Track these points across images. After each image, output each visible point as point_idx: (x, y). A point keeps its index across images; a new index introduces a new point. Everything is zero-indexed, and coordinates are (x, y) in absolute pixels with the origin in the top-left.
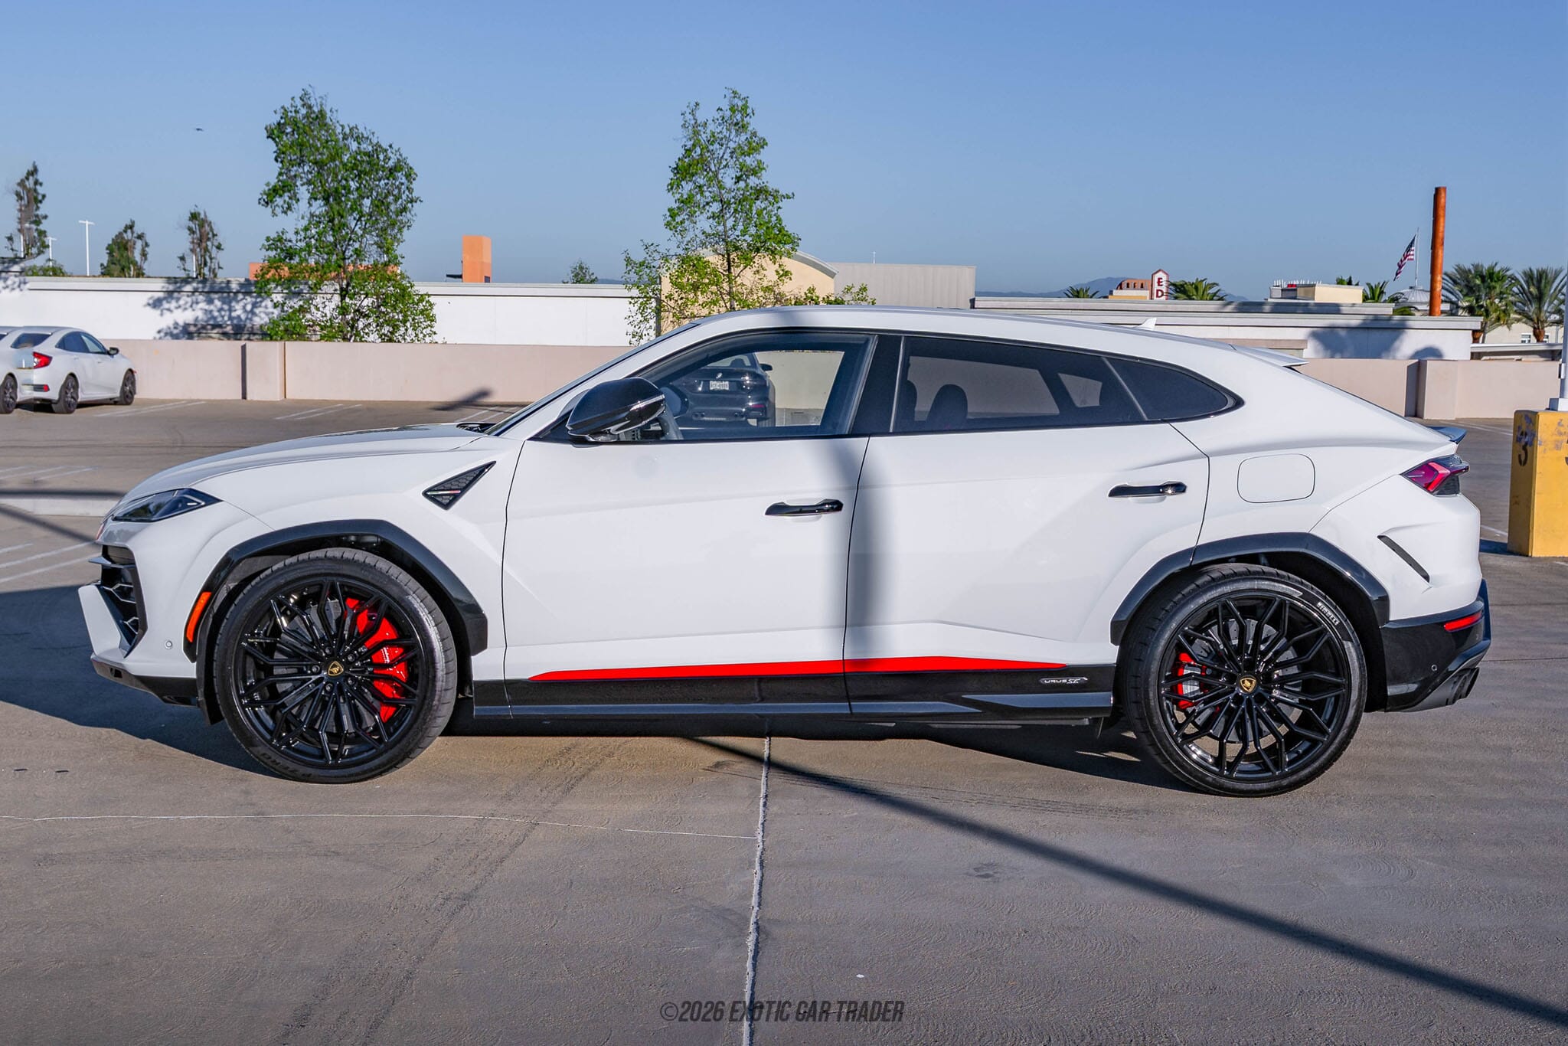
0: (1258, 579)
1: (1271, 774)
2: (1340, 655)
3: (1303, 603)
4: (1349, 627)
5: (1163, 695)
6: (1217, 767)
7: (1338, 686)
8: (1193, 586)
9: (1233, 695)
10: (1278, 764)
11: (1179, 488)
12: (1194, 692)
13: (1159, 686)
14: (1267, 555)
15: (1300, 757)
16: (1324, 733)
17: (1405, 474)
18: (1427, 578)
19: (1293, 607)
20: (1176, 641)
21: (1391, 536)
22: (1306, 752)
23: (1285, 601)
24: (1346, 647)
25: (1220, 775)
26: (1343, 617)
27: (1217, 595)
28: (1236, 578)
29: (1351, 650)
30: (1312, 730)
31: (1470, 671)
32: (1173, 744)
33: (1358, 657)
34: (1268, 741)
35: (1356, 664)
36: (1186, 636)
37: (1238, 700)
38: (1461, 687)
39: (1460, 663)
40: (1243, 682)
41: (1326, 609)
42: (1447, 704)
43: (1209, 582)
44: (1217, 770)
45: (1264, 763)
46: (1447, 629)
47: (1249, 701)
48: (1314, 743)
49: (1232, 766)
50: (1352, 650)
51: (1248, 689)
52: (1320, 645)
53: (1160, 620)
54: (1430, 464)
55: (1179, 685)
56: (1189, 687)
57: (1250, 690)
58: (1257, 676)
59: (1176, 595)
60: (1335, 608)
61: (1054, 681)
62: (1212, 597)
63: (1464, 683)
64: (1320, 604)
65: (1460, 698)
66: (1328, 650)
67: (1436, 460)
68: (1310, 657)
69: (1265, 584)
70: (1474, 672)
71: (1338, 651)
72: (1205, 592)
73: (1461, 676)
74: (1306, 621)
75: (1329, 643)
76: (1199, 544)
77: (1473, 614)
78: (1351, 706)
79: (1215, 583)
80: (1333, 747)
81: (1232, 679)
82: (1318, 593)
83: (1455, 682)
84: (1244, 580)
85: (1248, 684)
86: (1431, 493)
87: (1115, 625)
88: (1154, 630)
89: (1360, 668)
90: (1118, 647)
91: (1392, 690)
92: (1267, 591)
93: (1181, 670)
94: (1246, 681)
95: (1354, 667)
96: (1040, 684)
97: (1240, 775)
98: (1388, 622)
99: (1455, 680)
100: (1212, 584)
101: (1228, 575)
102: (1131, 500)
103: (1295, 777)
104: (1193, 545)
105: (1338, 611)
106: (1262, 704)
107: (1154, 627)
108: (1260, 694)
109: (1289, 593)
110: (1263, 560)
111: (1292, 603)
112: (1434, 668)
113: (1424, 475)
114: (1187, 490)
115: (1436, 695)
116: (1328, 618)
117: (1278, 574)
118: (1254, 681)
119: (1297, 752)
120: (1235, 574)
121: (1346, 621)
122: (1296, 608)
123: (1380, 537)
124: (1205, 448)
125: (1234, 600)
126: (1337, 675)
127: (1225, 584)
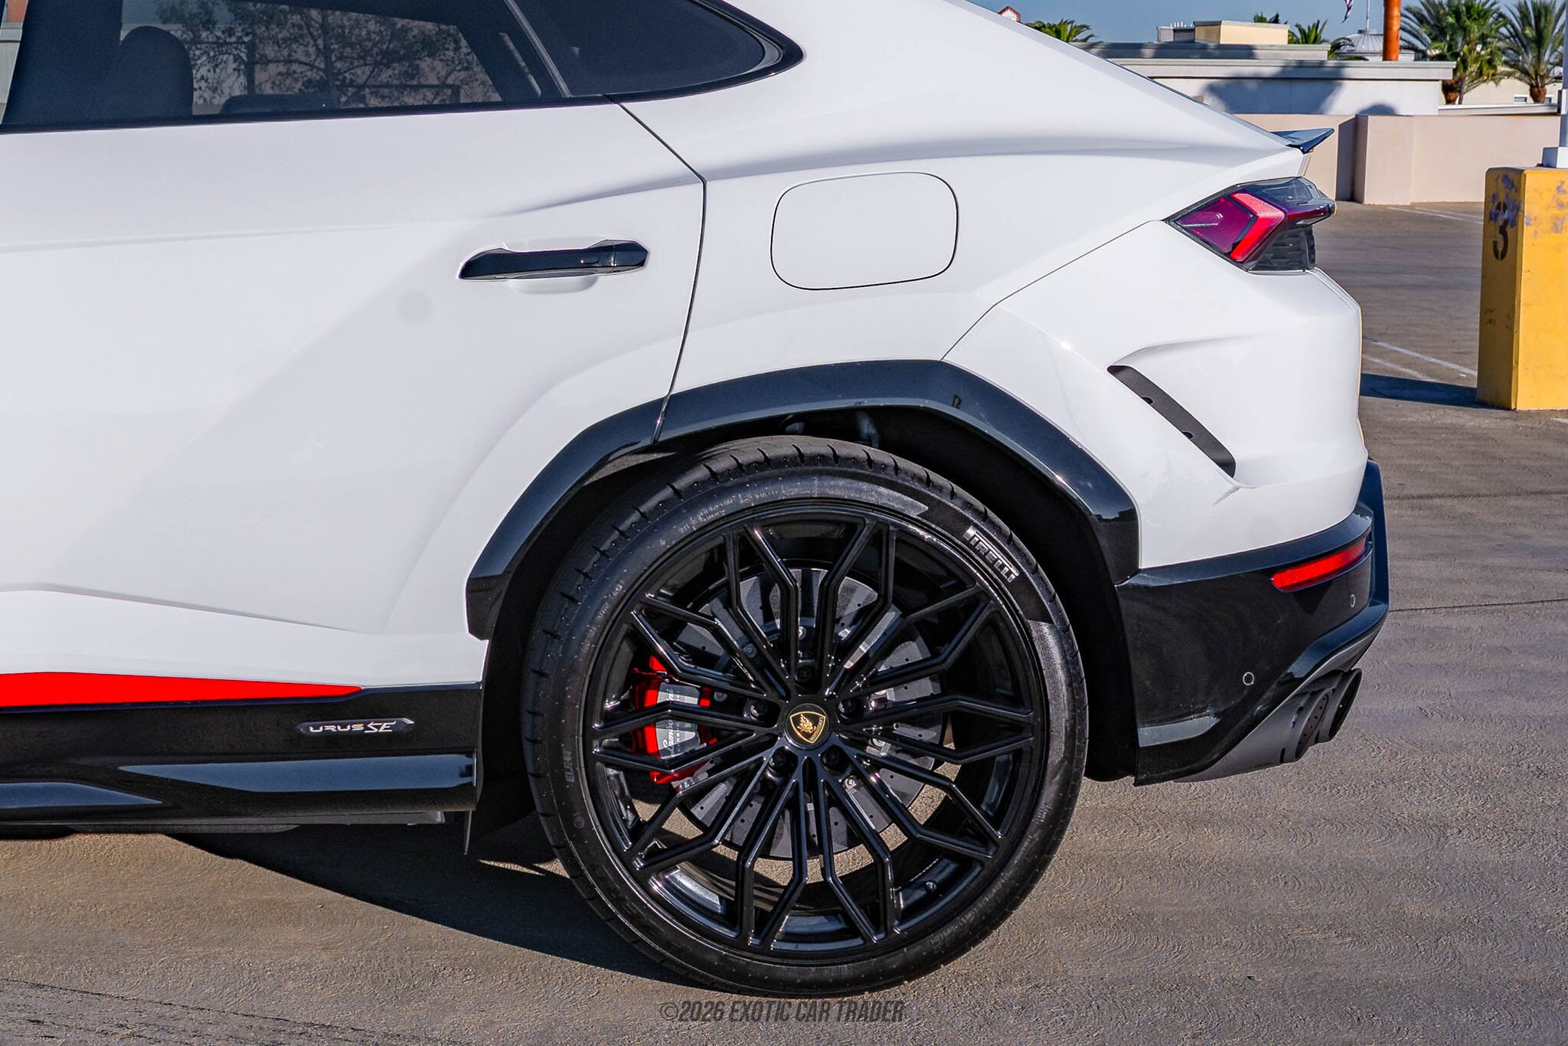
0: (821, 474)
1: (859, 941)
2: (1022, 656)
3: (929, 530)
4: (1043, 586)
5: (596, 757)
6: (732, 928)
7: (1017, 728)
8: (667, 492)
9: (773, 750)
10: (878, 918)
11: (631, 255)
12: (683, 745)
13: (589, 736)
14: (876, 414)
15: (931, 898)
16: (985, 840)
17: (1174, 220)
18: (1228, 465)
19: (907, 540)
20: (625, 627)
21: (1145, 367)
22: (945, 887)
23: (886, 524)
24: (1034, 634)
25: (739, 944)
26: (1028, 563)
27: (723, 513)
28: (767, 473)
29: (1048, 641)
30: (961, 835)
31: (1339, 678)
32: (623, 874)
33: (1064, 657)
34: (850, 860)
35: (1061, 675)
36: (652, 614)
37: (786, 762)
38: (1318, 718)
39: (1316, 662)
40: (797, 721)
41: (986, 544)
42: (1282, 761)
43: (702, 483)
44: (732, 935)
45: (846, 916)
46: (1278, 586)
47: (810, 770)
48: (965, 864)
49: (766, 923)
50: (1051, 641)
51: (808, 735)
52: (973, 630)
53: (586, 575)
54: (1240, 197)
55: (647, 729)
56: (671, 733)
57: (812, 740)
58: (829, 707)
59: (629, 515)
60: (1009, 540)
61: (332, 728)
62: (711, 517)
63: (1323, 709)
64: (971, 532)
65: (1316, 742)
66: (994, 640)
67: (1252, 189)
68: (949, 661)
69: (840, 488)
70: (1348, 681)
71: (1017, 645)
72: (693, 507)
73: (1314, 694)
74: (942, 572)
75: (994, 625)
76: (677, 390)
77: (1348, 545)
78: (1047, 778)
79: (717, 485)
80: (1006, 876)
81: (770, 715)
82: (968, 505)
83: (1301, 709)
84: (789, 477)
85: (806, 725)
86: (1240, 265)
87: (478, 587)
88: (573, 600)
89: (1069, 685)
90: (487, 642)
91: (1149, 735)
92: (843, 501)
93: (650, 693)
94: (802, 718)
95: (1055, 683)
96: (301, 735)
97: (790, 947)
98: (1136, 571)
99: (1302, 704)
100: (711, 488)
101: (749, 465)
102: (512, 285)
103: (917, 948)
104: (661, 392)
105: (1018, 550)
106: (842, 771)
107: (572, 593)
108: (835, 749)
109: (897, 506)
110: (867, 427)
111: (903, 531)
112: (1248, 679)
113: (1222, 222)
114: (651, 260)
115: (1253, 742)
116: (991, 566)
117: (870, 461)
118: (823, 718)
119: (927, 888)
120: (768, 462)
121: (1035, 571)
122: (915, 542)
123: (1114, 370)
124: (700, 159)
125: (764, 526)
126: (1015, 702)
127: (741, 487)
